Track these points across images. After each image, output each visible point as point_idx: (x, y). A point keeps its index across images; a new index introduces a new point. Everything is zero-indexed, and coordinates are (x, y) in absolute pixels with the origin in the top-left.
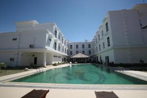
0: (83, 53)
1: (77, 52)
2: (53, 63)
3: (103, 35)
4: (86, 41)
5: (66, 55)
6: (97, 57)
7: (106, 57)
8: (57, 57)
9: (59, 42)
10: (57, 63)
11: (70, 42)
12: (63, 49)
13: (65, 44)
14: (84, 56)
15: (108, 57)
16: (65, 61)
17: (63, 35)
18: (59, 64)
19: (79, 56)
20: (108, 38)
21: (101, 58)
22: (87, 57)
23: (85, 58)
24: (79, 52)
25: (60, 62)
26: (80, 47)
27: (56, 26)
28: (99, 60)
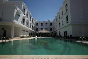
0: (46, 29)
1: (42, 29)
2: (21, 36)
3: (62, 15)
4: (49, 20)
5: (33, 30)
6: (57, 32)
7: (64, 32)
8: (24, 31)
9: (27, 19)
10: (25, 36)
11: (36, 21)
12: (30, 26)
13: (32, 22)
14: (47, 32)
15: (66, 32)
16: (32, 35)
17: (30, 14)
18: (26, 37)
19: (43, 31)
20: (67, 17)
21: (60, 33)
22: (49, 32)
23: (47, 33)
24: (43, 28)
25: (27, 36)
26: (44, 25)
27: (25, 5)
28: (58, 34)
